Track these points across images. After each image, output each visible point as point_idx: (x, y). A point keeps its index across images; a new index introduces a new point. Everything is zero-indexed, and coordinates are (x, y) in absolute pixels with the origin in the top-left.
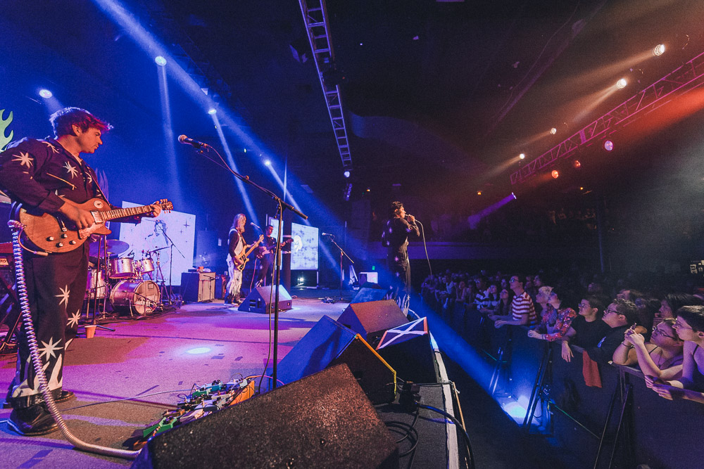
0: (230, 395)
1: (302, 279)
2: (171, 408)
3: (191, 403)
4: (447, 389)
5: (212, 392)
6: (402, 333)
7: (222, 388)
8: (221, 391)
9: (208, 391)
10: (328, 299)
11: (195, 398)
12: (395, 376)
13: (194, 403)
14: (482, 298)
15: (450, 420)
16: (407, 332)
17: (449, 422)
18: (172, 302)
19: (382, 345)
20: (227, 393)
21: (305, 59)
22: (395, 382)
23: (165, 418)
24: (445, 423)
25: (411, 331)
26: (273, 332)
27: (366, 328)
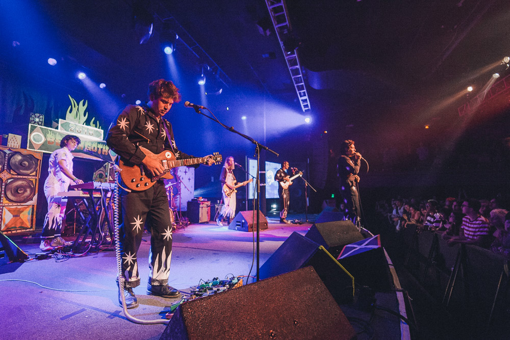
0: (226, 288)
1: (274, 206)
2: (186, 294)
3: (199, 291)
4: (400, 295)
5: (213, 285)
6: (359, 247)
7: (220, 283)
8: (219, 285)
9: (211, 284)
10: (297, 221)
11: (203, 289)
12: (353, 281)
13: (201, 292)
14: (432, 220)
15: (403, 321)
16: (363, 246)
17: (402, 322)
18: (182, 223)
19: (341, 256)
20: (224, 286)
21: (268, 33)
22: (354, 286)
23: (183, 300)
24: (399, 322)
25: (366, 245)
26: (255, 243)
27: (328, 243)
